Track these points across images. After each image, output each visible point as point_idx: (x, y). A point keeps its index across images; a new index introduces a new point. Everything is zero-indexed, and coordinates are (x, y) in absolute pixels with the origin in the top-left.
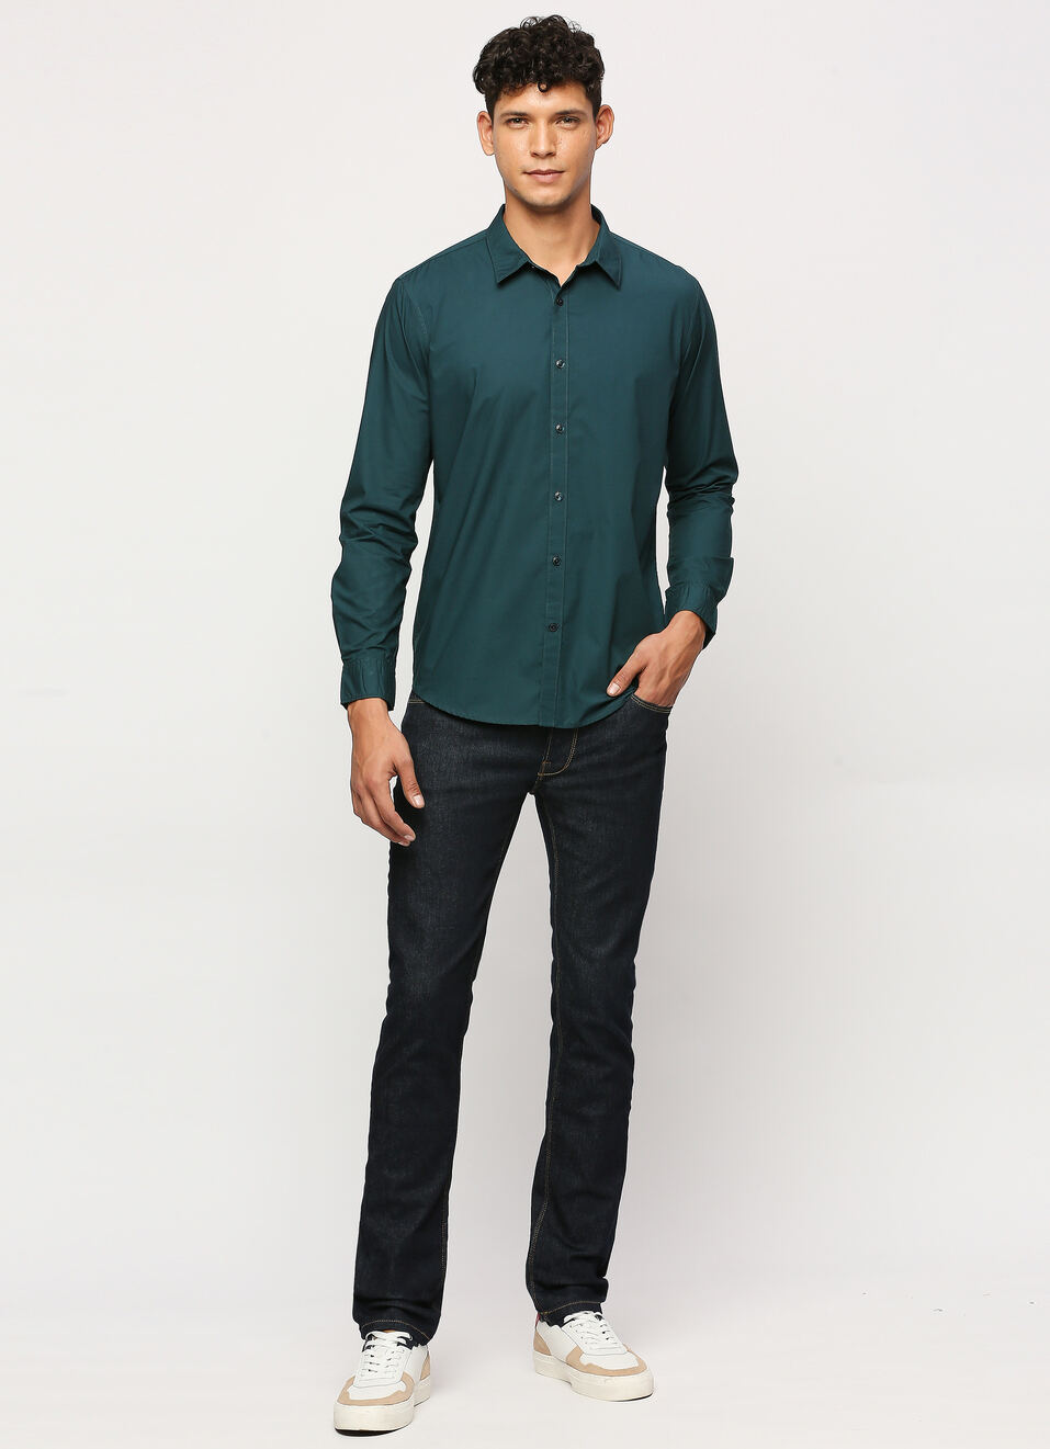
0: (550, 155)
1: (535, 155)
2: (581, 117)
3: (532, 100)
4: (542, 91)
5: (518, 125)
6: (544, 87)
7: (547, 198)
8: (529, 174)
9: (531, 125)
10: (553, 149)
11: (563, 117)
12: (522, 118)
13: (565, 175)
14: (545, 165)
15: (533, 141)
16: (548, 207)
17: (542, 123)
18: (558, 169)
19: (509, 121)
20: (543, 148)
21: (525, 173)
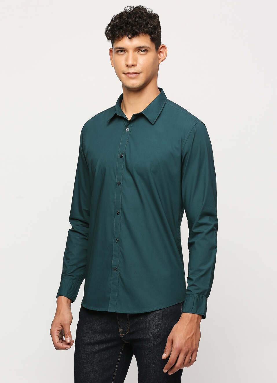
0: (134, 65)
1: (127, 66)
2: (148, 49)
3: (125, 42)
4: (129, 38)
5: (122, 53)
6: (130, 36)
7: (133, 84)
8: (126, 74)
9: (127, 53)
10: (135, 63)
11: (139, 49)
12: (123, 50)
13: (141, 75)
14: (132, 70)
15: (127, 60)
16: (134, 88)
17: (131, 52)
18: (138, 72)
19: (118, 52)
20: (130, 63)
21: (124, 73)
